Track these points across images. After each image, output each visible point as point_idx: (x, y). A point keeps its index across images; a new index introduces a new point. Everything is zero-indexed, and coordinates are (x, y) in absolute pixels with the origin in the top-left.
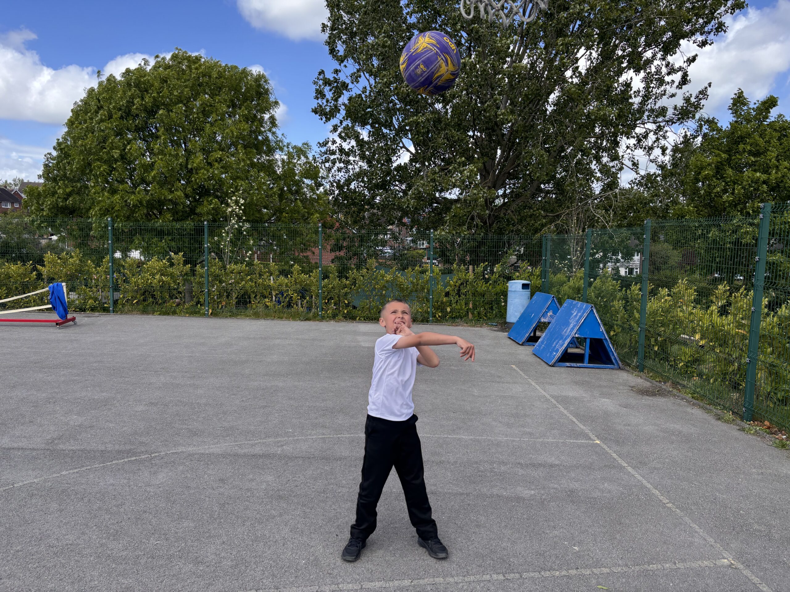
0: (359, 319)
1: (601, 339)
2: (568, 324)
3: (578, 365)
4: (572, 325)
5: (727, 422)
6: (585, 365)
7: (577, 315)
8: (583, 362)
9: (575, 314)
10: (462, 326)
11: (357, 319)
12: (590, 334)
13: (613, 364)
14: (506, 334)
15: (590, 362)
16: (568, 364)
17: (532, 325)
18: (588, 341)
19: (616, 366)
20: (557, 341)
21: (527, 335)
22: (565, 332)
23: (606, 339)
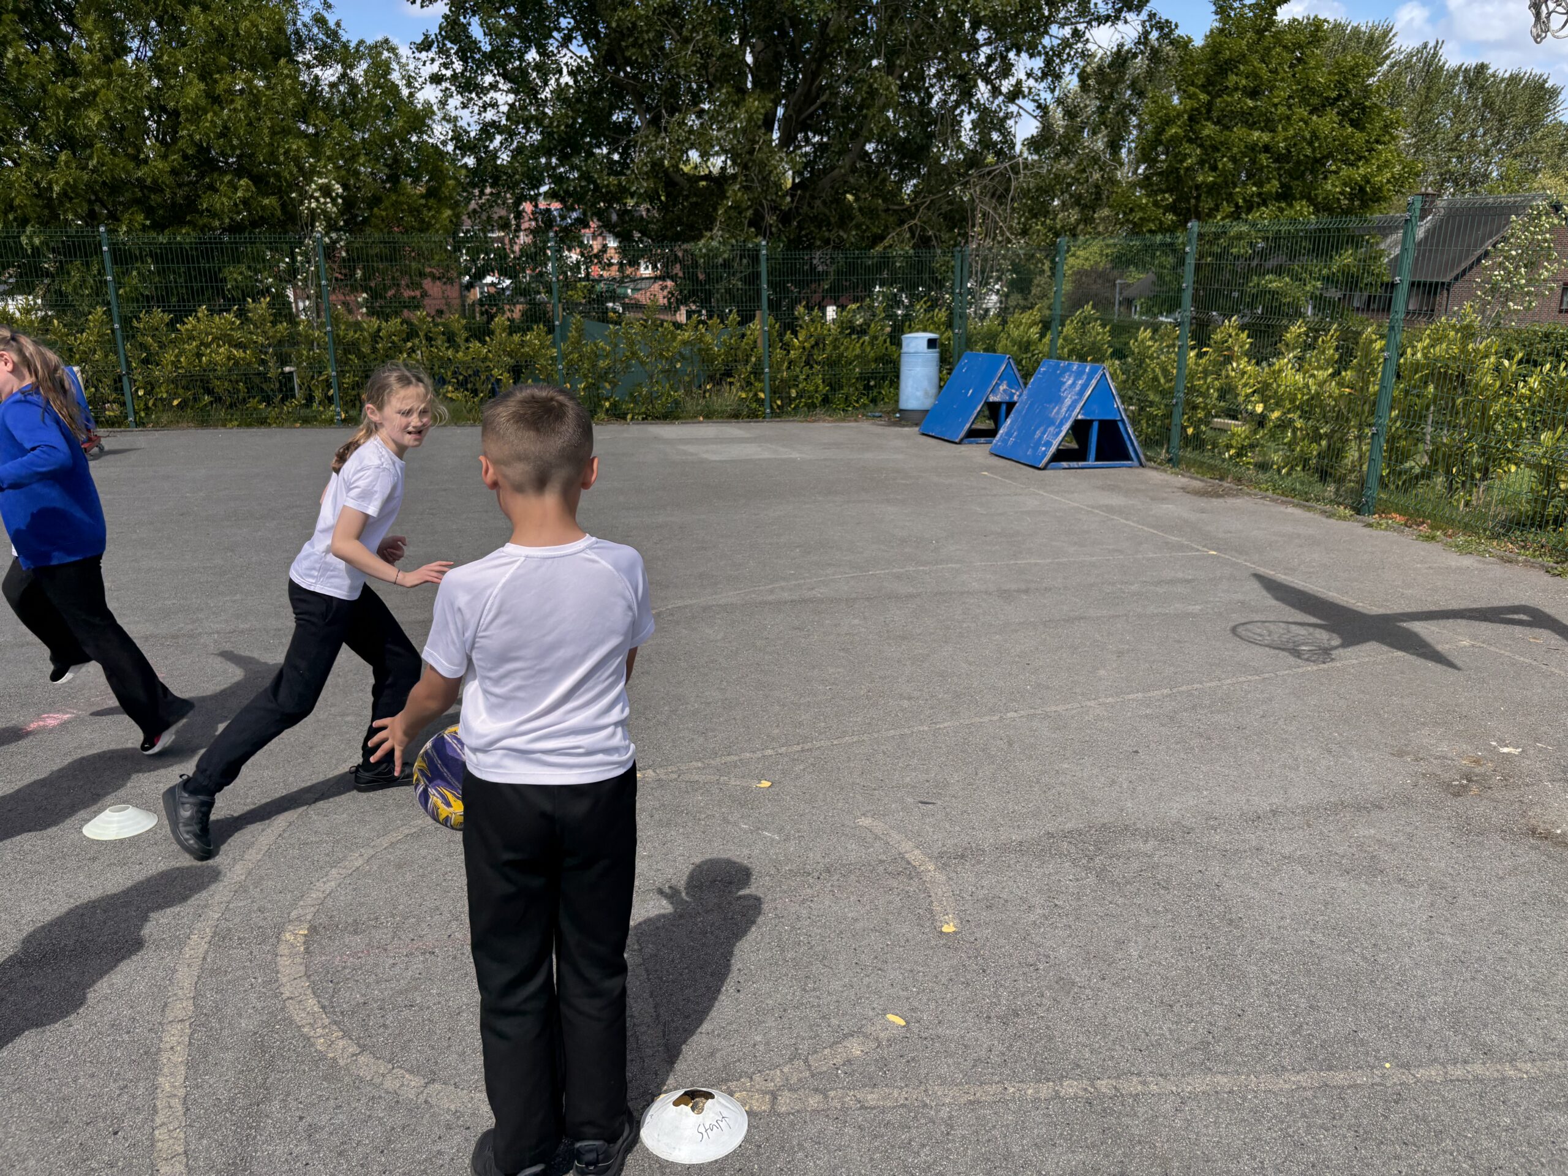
0: (633, 418)
1: (1115, 422)
2: (1059, 400)
3: (1081, 464)
4: (1068, 402)
5: (1344, 518)
6: (1090, 463)
7: (1074, 384)
8: (1084, 459)
9: (1070, 382)
10: (824, 421)
11: (629, 416)
12: (1098, 414)
13: (1131, 459)
14: (917, 429)
15: (1097, 459)
16: (1065, 464)
17: (975, 408)
18: (1096, 425)
19: (1136, 463)
20: (1042, 429)
21: (968, 426)
22: (1058, 413)
23: (1122, 420)
